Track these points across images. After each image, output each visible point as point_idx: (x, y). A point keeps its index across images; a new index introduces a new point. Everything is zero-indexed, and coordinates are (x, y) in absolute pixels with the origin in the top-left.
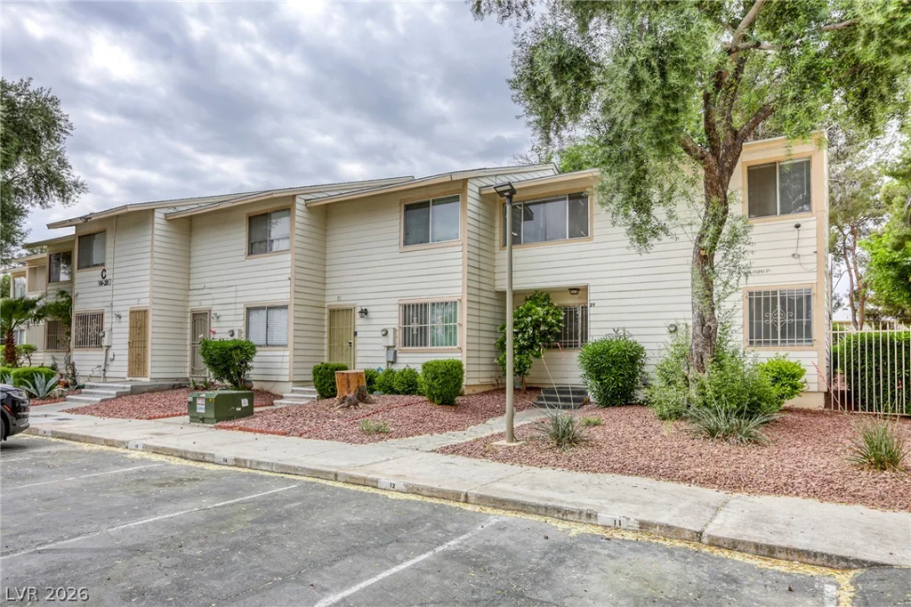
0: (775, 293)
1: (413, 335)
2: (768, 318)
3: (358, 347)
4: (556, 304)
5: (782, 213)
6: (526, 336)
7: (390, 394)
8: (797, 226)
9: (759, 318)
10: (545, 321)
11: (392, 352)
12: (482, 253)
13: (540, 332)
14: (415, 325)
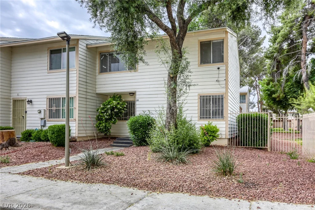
0: (210, 96)
1: (53, 113)
2: (207, 107)
3: (27, 119)
4: (123, 100)
5: (213, 62)
6: (108, 114)
7: (39, 141)
8: (219, 68)
9: (204, 107)
10: (116, 107)
11: (43, 121)
12: (88, 75)
13: (114, 112)
14: (54, 108)
